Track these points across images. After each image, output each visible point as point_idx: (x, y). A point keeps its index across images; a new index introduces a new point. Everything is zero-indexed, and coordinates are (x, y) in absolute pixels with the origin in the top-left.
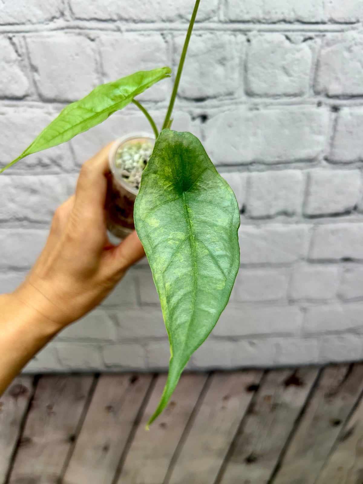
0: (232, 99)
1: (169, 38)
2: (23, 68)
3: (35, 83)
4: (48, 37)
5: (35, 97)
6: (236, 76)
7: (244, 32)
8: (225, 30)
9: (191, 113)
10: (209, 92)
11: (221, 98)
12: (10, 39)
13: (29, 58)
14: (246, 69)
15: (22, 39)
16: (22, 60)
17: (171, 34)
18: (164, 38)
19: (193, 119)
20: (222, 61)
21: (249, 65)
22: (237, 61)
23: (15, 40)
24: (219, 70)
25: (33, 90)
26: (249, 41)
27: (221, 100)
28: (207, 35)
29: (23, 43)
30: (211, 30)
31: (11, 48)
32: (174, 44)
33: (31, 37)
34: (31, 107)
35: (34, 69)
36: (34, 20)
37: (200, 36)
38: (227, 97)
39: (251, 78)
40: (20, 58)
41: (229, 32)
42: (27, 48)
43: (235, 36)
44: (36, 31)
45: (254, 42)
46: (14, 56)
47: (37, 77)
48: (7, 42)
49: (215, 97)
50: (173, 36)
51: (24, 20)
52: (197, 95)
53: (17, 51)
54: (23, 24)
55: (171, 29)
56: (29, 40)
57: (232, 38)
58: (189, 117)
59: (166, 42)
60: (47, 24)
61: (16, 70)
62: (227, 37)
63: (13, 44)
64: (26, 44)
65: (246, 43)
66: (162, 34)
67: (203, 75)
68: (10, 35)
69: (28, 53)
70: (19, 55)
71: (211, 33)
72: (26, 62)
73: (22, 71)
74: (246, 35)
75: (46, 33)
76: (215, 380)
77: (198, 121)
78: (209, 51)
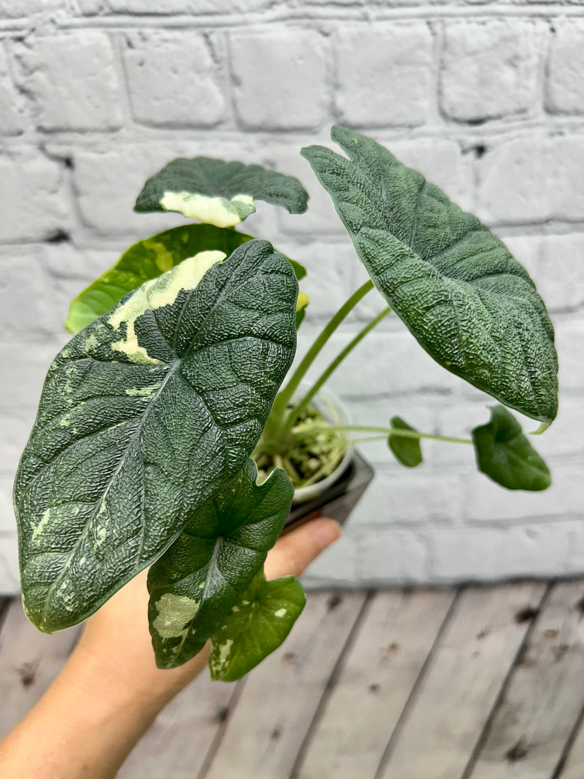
0: (524, 119)
1: (438, 28)
2: (219, 79)
3: (234, 103)
4: (262, 32)
5: (232, 124)
6: (533, 83)
7: (547, 18)
8: (520, 15)
9: (461, 143)
10: (492, 109)
11: (508, 117)
12: (206, 36)
13: (230, 65)
14: (547, 72)
15: (222, 37)
16: (220, 69)
17: (442, 22)
18: (431, 28)
19: (464, 152)
20: (513, 62)
21: (553, 66)
22: (535, 60)
23: (213, 38)
24: (508, 75)
25: (230, 114)
26: (553, 30)
27: (509, 121)
28: (494, 23)
29: (224, 42)
30: (500, 16)
31: (205, 50)
32: (445, 36)
33: (236, 33)
34: (224, 139)
35: (236, 81)
36: (244, 7)
37: (484, 23)
38: (518, 117)
39: (555, 86)
40: (216, 66)
41: (525, 18)
42: (229, 50)
43: (534, 23)
44: (245, 23)
45: (560, 31)
46: (208, 62)
47: (238, 93)
48: (200, 42)
49: (499, 117)
50: (445, 25)
51: (228, 7)
52: (473, 114)
53: (213, 55)
54: (227, 13)
55: (443, 15)
56: (233, 38)
57: (530, 27)
58: (458, 150)
59: (434, 34)
60: (263, 13)
61: (210, 83)
62: (520, 26)
63: (210, 44)
64: (229, 43)
65: (550, 34)
66: (429, 23)
67: (484, 82)
68: (207, 30)
69: (230, 57)
70: (216, 61)
71: (500, 20)
72: (225, 72)
73: (218, 85)
74: (549, 21)
75: (259, 27)
76: (468, 599)
77: (471, 155)
78: (495, 46)
